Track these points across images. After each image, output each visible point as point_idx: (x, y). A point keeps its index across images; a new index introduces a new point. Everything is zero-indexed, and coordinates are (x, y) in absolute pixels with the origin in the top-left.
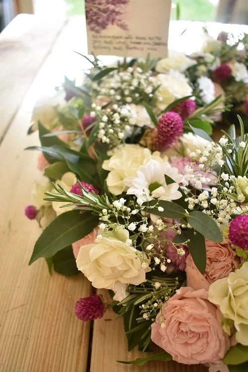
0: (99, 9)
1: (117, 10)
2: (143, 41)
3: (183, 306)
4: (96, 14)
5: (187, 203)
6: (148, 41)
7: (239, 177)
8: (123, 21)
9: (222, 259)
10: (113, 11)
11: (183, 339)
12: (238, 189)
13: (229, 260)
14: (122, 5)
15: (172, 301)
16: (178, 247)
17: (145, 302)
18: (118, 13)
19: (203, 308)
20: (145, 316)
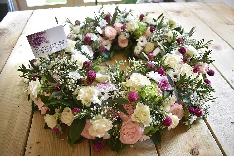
0: (35, 39)
1: (42, 36)
2: (57, 44)
3: (127, 127)
4: (34, 41)
5: (112, 97)
6: (59, 43)
7: (123, 83)
8: (46, 40)
9: (129, 108)
10: (41, 37)
11: (130, 136)
12: (123, 86)
13: (131, 107)
14: (44, 34)
15: (123, 128)
16: (117, 111)
17: (115, 133)
18: (43, 38)
19: (131, 124)
20: (117, 137)
